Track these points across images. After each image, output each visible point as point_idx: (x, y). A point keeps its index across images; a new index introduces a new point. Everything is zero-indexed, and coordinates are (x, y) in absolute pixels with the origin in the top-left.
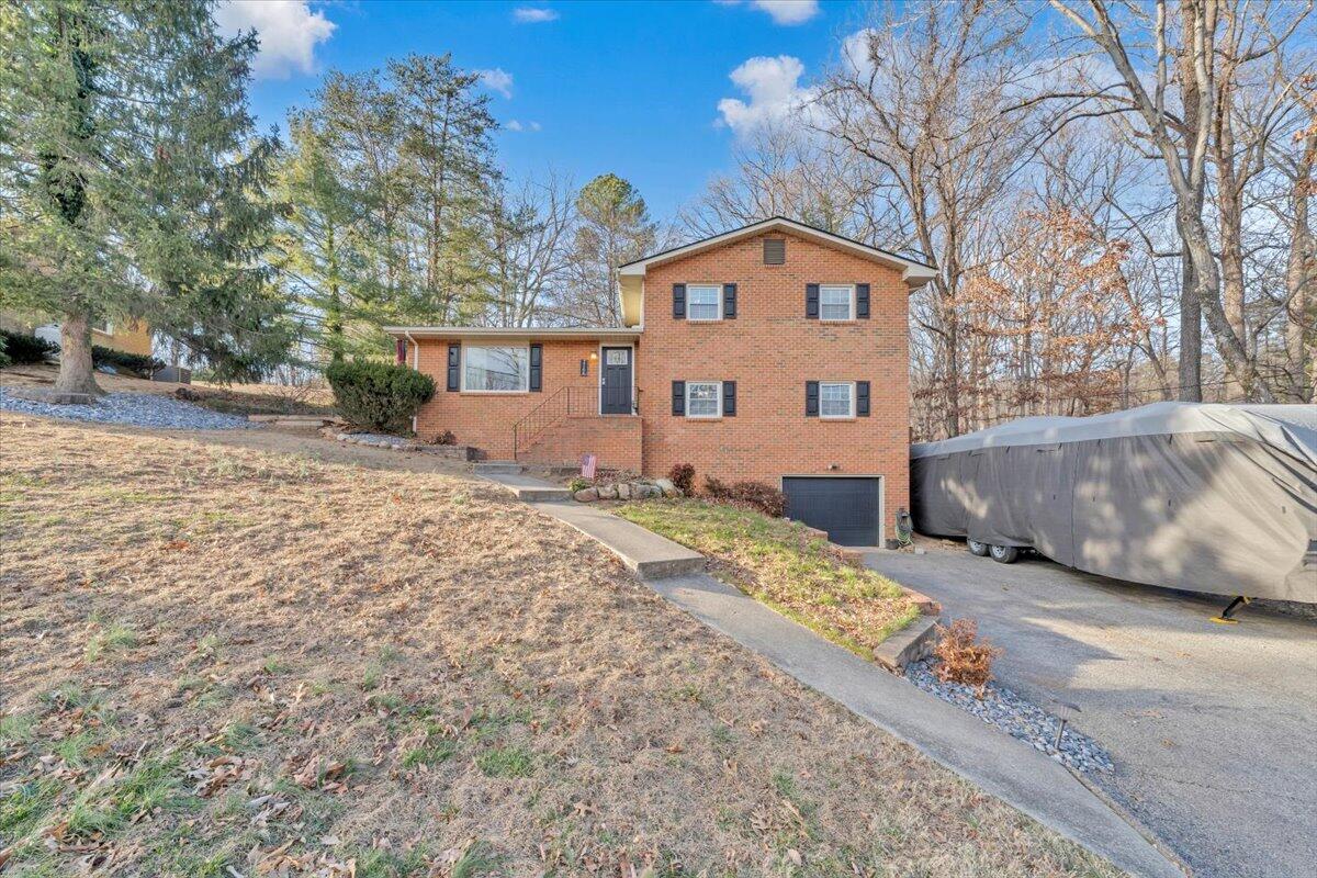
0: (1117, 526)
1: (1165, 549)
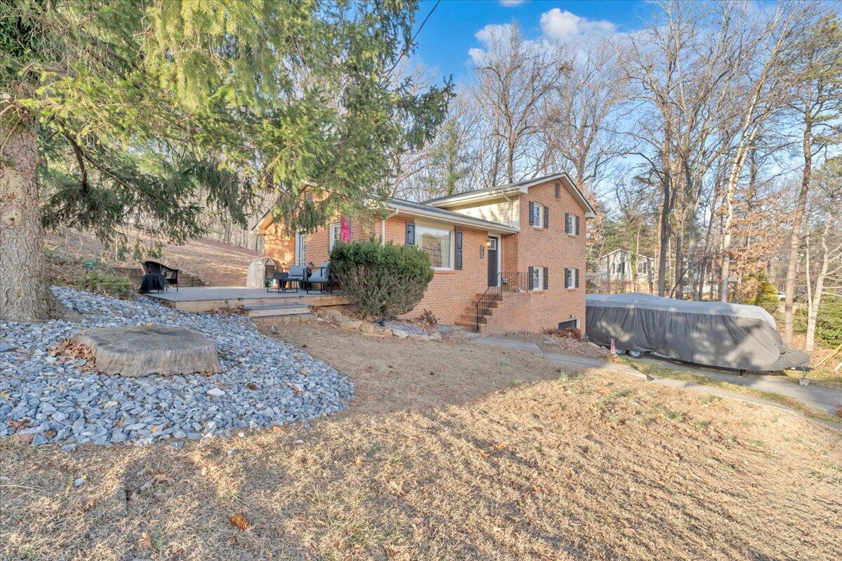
0: (712, 350)
1: (732, 358)
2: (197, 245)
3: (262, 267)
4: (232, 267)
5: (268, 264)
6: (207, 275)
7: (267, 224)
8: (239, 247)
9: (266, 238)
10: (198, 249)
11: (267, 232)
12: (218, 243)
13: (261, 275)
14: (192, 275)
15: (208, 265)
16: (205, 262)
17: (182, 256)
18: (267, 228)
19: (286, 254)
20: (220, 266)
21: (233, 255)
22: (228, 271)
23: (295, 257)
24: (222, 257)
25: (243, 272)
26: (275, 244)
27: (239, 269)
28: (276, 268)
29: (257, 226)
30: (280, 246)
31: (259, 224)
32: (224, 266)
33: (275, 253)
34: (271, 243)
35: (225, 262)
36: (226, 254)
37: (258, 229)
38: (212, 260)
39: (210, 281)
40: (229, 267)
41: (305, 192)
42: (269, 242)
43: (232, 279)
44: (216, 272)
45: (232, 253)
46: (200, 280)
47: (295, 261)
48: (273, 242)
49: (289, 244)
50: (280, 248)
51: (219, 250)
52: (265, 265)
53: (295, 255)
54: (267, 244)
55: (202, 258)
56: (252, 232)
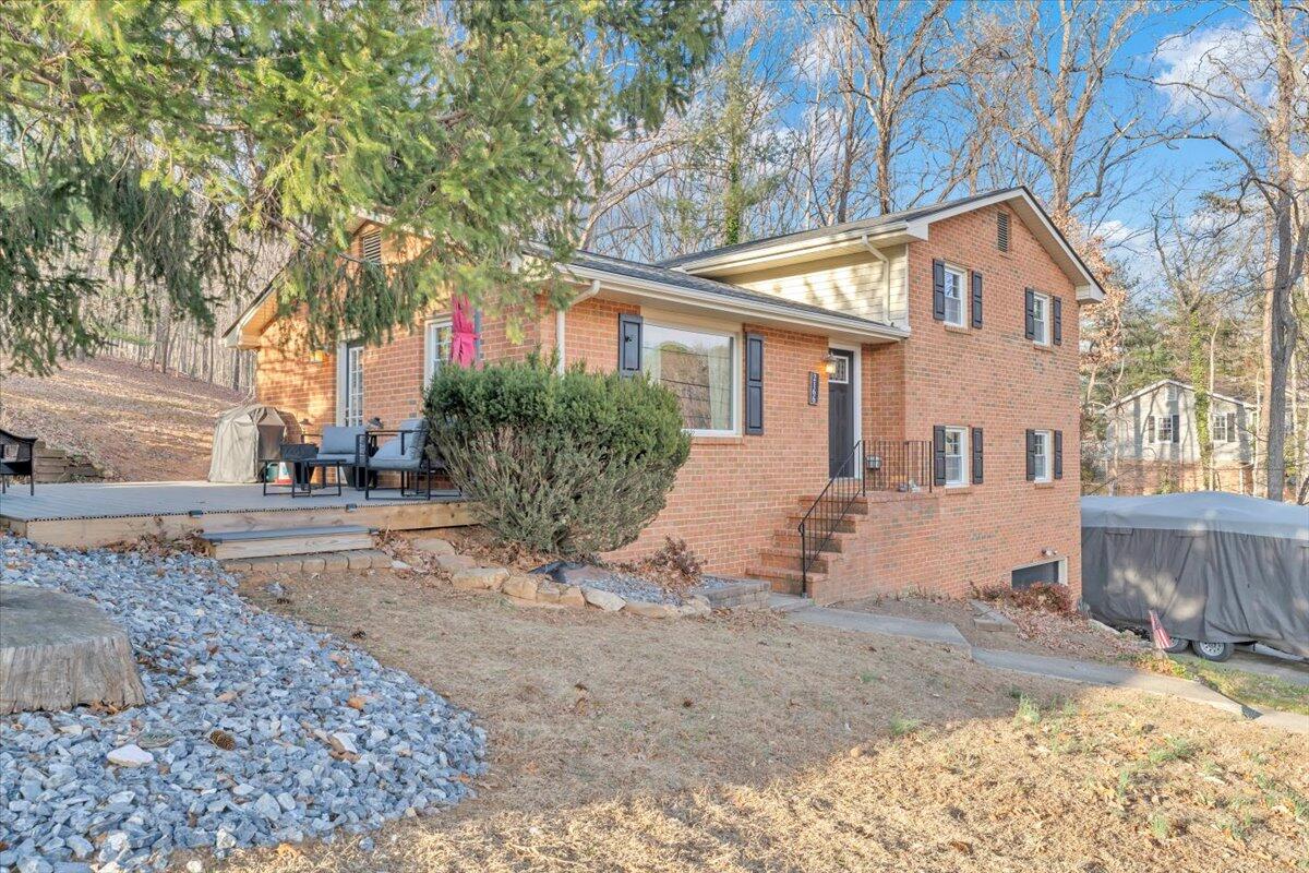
2: (86, 377)
3: (251, 431)
4: (171, 430)
5: (266, 422)
6: (108, 452)
7: (263, 320)
8: (191, 380)
9: (261, 356)
10: (87, 383)
11: (263, 341)
12: (137, 369)
13: (248, 450)
14: (69, 451)
15: (110, 426)
16: (103, 418)
17: (46, 403)
18: (262, 331)
19: (311, 397)
20: (141, 428)
21: (176, 401)
22: (162, 441)
23: (334, 404)
24: (148, 405)
25: (201, 444)
26: (282, 371)
27: (191, 435)
28: (285, 434)
29: (238, 326)
30: (297, 377)
31: (242, 322)
32: (153, 429)
33: (283, 395)
34: (273, 370)
35: (154, 417)
36: (158, 398)
37: (241, 334)
38: (123, 413)
39: (116, 468)
40: (166, 431)
41: (362, 239)
42: (268, 366)
43: (172, 461)
44: (132, 444)
45: (174, 395)
46: (89, 465)
47: (335, 415)
48: (278, 366)
49: (319, 372)
50: (297, 381)
51: (139, 387)
52: (259, 426)
53: (334, 398)
54: (264, 370)
55: (96, 409)
56: (225, 340)
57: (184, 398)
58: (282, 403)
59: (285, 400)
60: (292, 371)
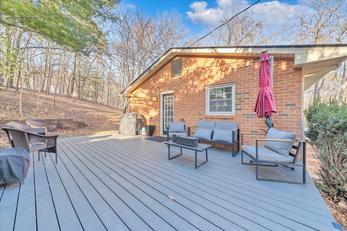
2: (83, 103)
3: (134, 120)
4: (101, 114)
5: (138, 118)
6: (88, 119)
7: (132, 89)
9: (131, 99)
10: (83, 104)
11: (132, 95)
12: (92, 102)
13: (133, 127)
15: (88, 113)
16: (87, 112)
17: (74, 109)
18: (131, 92)
19: (150, 110)
20: (95, 114)
21: (100, 108)
22: (99, 116)
23: (160, 113)
24: (95, 109)
25: (107, 117)
26: (139, 103)
27: (105, 115)
28: (143, 121)
29: (125, 91)
30: (145, 105)
31: (126, 90)
32: (97, 114)
33: (139, 109)
34: (136, 103)
35: (97, 111)
36: (97, 107)
37: (126, 93)
38: (91, 110)
39: (90, 124)
40: (100, 114)
41: (172, 63)
42: (134, 102)
43: (102, 121)
44: (93, 117)
45: (99, 106)
46: (84, 123)
47: (160, 116)
48: (137, 102)
49: (153, 103)
50: (145, 106)
51: (93, 105)
52: (136, 119)
53: (160, 111)
54: (132, 103)
55: (85, 110)
56: (121, 95)
57: (101, 107)
58: (139, 112)
59: (140, 111)
60: (142, 103)
